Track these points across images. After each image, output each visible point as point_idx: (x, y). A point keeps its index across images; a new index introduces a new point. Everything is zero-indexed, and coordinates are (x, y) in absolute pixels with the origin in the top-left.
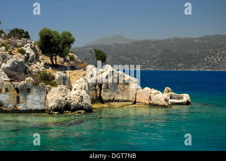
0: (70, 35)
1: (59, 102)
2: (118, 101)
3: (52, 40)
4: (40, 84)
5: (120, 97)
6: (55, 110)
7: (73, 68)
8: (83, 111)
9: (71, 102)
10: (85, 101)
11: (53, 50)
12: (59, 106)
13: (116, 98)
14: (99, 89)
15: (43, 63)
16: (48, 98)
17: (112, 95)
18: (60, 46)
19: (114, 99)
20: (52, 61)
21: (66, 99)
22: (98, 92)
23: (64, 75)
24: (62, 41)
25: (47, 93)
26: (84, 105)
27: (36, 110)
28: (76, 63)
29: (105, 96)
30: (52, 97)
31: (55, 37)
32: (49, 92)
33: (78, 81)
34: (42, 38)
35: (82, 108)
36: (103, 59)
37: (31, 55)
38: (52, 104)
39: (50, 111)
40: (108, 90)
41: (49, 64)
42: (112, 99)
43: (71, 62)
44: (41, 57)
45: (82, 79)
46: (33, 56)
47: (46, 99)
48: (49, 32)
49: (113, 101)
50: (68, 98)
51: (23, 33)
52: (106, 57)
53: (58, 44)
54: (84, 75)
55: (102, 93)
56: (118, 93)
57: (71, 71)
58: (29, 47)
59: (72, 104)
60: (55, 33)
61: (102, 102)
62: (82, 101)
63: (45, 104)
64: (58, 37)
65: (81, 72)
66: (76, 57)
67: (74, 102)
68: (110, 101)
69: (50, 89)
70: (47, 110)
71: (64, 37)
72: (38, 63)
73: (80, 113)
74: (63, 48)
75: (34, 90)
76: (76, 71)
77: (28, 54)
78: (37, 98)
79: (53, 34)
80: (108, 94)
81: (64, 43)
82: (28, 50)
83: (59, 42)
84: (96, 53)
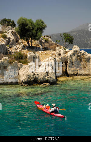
0: (42, 22)
1: (29, 76)
2: (81, 75)
3: (27, 27)
4: (14, 62)
5: (82, 72)
6: (25, 83)
7: (45, 49)
8: (48, 84)
9: (38, 77)
10: (50, 75)
11: (28, 35)
12: (29, 79)
13: (79, 72)
14: (65, 66)
15: (21, 46)
16: (20, 73)
17: (75, 70)
18: (34, 31)
19: (77, 73)
20: (28, 44)
21: (34, 74)
22: (65, 68)
23: (34, 54)
24: (36, 28)
25: (20, 69)
26: (49, 78)
27: (11, 83)
28: (50, 44)
29: (70, 71)
30: (23, 73)
31: (30, 24)
32: (21, 69)
33: (47, 59)
34: (19, 25)
35: (47, 81)
36: (70, 41)
37: (12, 39)
38: (23, 78)
39: (21, 84)
40: (73, 66)
41: (27, 46)
42: (76, 73)
43: (46, 44)
44: (20, 41)
45: (51, 58)
46: (13, 40)
47: (19, 74)
48: (25, 20)
49: (77, 74)
50: (36, 73)
51: (10, 22)
52: (73, 39)
53: (32, 30)
54: (53, 54)
55: (67, 69)
56: (81, 69)
57: (43, 51)
58: (11, 33)
59: (39, 78)
60: (30, 21)
61: (68, 75)
62: (48, 76)
63: (18, 78)
64: (32, 24)
65: (52, 52)
66: (50, 40)
67: (41, 76)
68: (74, 75)
69: (22, 66)
70: (20, 83)
71: (38, 24)
72: (18, 45)
73: (45, 85)
74: (37, 33)
75: (9, 67)
76: (47, 51)
77: (9, 39)
78: (12, 73)
79: (28, 22)
80: (72, 69)
81: (38, 29)
82: (9, 35)
83: (33, 28)
84: (65, 36)
